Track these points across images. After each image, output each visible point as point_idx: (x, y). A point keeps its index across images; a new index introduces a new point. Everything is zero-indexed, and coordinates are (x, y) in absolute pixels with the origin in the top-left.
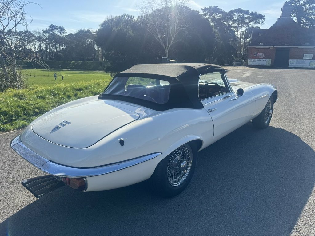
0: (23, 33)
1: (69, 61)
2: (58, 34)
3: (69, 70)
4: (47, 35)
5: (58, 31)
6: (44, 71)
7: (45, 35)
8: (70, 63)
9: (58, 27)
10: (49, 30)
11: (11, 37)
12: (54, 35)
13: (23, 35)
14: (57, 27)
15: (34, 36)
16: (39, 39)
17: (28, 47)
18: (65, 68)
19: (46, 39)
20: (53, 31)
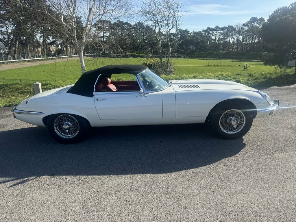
0: (226, 28)
1: (261, 52)
2: (258, 25)
3: (259, 61)
4: (246, 28)
5: (257, 23)
6: (233, 61)
7: (245, 28)
8: (262, 54)
9: (259, 18)
10: (249, 22)
11: (216, 32)
12: (253, 27)
13: (226, 29)
14: (257, 19)
15: (235, 30)
16: (239, 32)
17: (228, 40)
18: (255, 59)
19: (246, 31)
20: (253, 24)
